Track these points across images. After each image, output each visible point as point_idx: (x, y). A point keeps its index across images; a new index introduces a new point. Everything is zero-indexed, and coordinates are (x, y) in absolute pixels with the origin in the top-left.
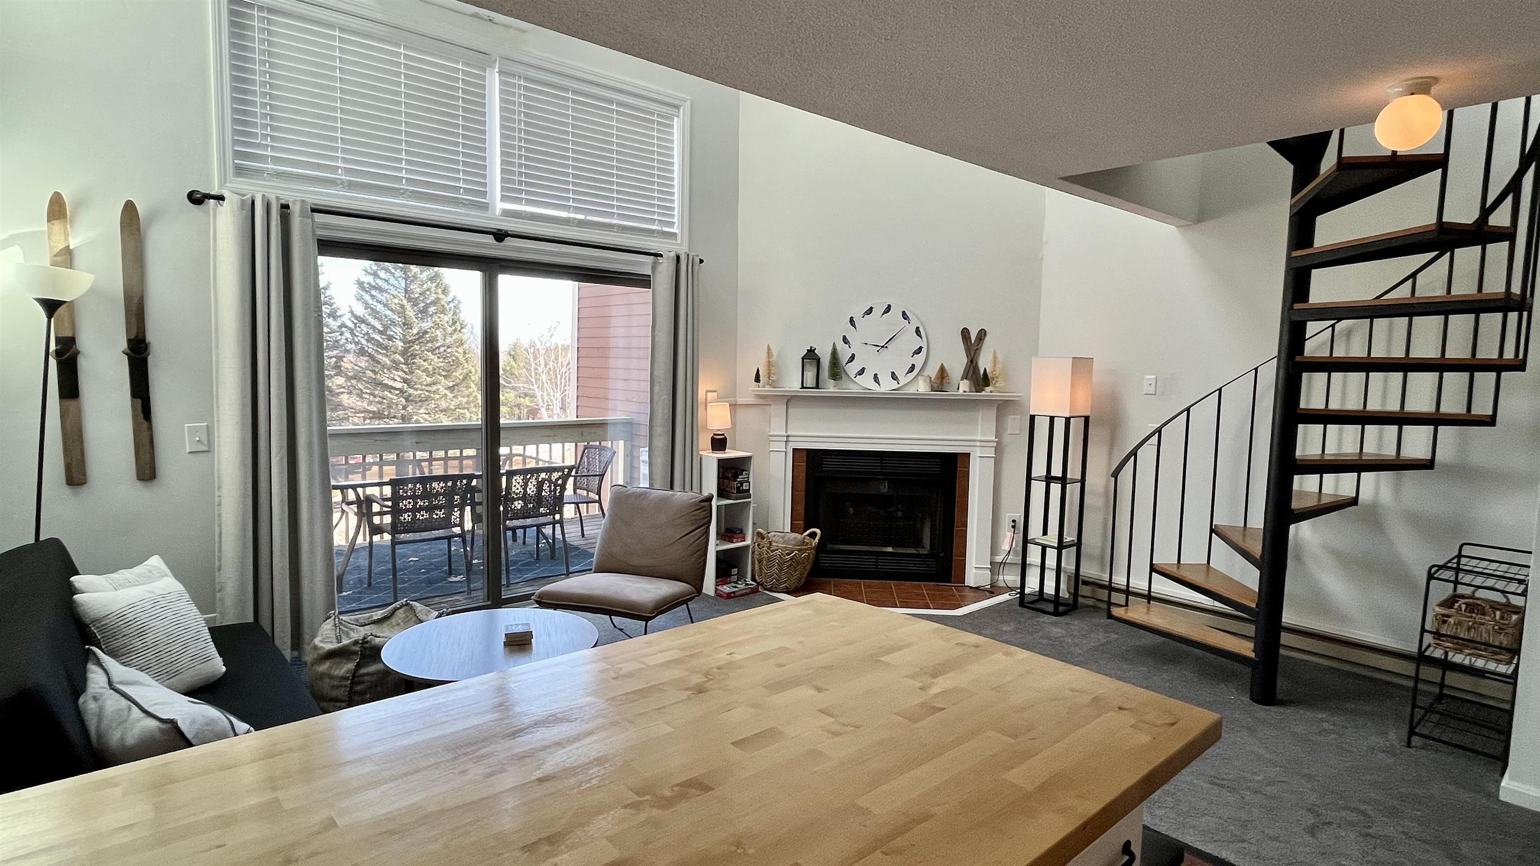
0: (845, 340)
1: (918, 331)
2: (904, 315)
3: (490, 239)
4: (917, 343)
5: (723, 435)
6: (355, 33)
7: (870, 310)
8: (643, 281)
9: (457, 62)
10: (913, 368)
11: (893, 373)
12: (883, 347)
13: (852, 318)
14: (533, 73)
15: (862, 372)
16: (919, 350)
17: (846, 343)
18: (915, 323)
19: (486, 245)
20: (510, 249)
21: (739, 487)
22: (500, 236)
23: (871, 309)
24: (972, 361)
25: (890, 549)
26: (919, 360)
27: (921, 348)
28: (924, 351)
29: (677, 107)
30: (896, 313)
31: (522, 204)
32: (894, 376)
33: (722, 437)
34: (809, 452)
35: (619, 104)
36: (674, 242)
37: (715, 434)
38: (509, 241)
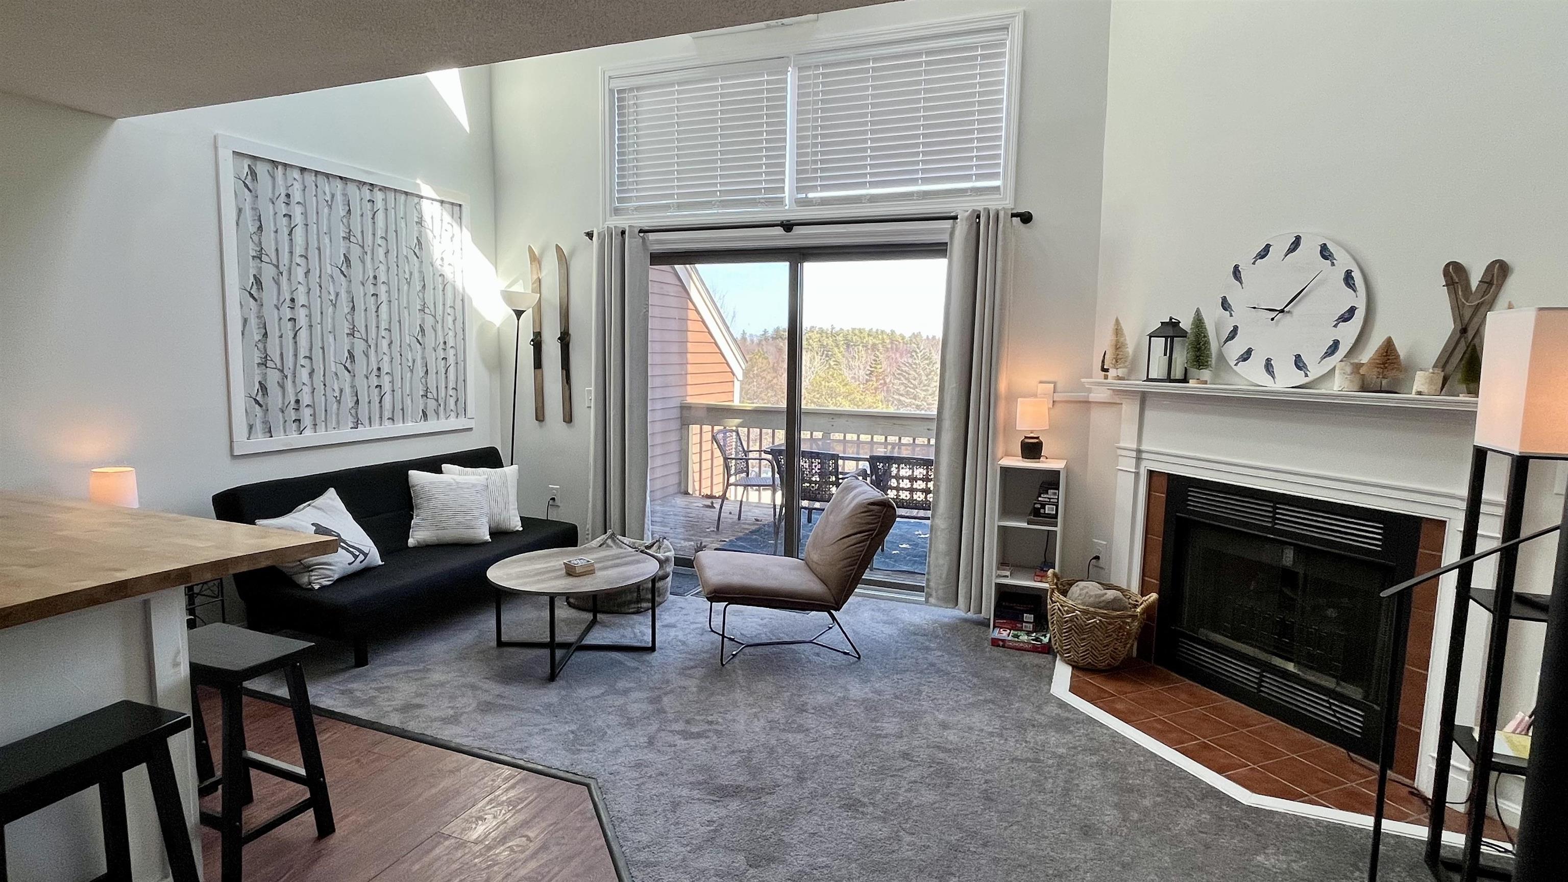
0: (1225, 305)
1: (1348, 279)
2: (1325, 252)
3: (779, 231)
4: (1347, 299)
5: (1037, 438)
6: (687, 82)
7: (1264, 253)
8: (936, 249)
9: (762, 75)
10: (1335, 345)
11: (1298, 357)
12: (1282, 311)
13: (1236, 268)
14: (831, 58)
15: (1246, 356)
16: (1349, 314)
17: (1225, 309)
18: (1344, 262)
19: (776, 237)
20: (801, 237)
21: (1039, 509)
22: (788, 226)
23: (1267, 248)
24: (1464, 331)
25: (1291, 667)
26: (1348, 333)
27: (1352, 311)
28: (1360, 315)
29: (1006, 28)
30: (1309, 250)
31: (817, 192)
32: (1299, 363)
33: (1036, 441)
34: (1172, 479)
35: (929, 53)
36: (998, 196)
37: (1026, 438)
38: (797, 230)
